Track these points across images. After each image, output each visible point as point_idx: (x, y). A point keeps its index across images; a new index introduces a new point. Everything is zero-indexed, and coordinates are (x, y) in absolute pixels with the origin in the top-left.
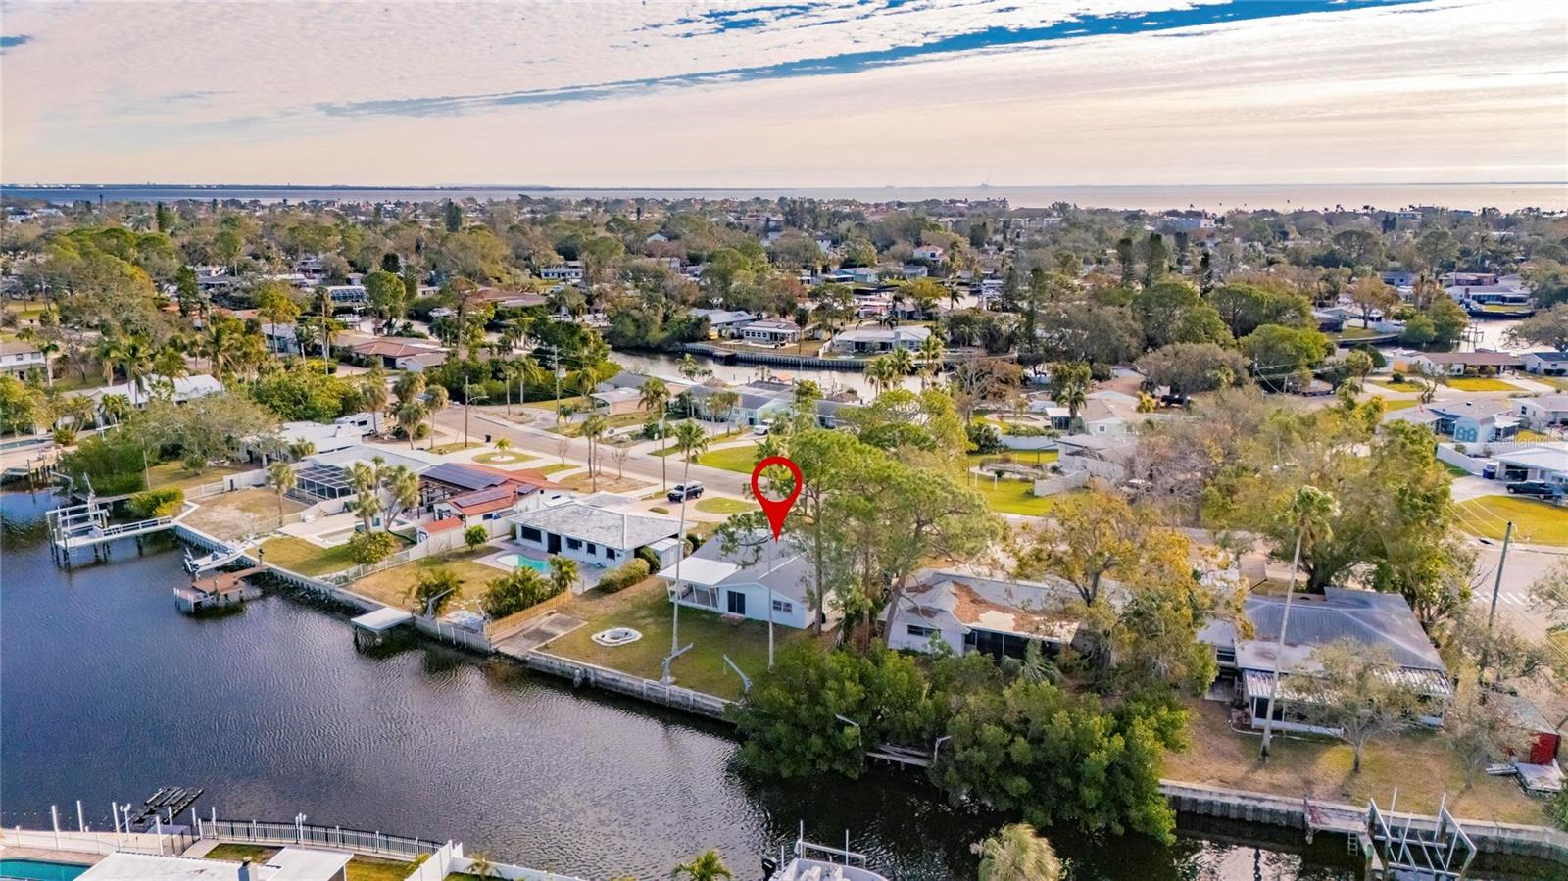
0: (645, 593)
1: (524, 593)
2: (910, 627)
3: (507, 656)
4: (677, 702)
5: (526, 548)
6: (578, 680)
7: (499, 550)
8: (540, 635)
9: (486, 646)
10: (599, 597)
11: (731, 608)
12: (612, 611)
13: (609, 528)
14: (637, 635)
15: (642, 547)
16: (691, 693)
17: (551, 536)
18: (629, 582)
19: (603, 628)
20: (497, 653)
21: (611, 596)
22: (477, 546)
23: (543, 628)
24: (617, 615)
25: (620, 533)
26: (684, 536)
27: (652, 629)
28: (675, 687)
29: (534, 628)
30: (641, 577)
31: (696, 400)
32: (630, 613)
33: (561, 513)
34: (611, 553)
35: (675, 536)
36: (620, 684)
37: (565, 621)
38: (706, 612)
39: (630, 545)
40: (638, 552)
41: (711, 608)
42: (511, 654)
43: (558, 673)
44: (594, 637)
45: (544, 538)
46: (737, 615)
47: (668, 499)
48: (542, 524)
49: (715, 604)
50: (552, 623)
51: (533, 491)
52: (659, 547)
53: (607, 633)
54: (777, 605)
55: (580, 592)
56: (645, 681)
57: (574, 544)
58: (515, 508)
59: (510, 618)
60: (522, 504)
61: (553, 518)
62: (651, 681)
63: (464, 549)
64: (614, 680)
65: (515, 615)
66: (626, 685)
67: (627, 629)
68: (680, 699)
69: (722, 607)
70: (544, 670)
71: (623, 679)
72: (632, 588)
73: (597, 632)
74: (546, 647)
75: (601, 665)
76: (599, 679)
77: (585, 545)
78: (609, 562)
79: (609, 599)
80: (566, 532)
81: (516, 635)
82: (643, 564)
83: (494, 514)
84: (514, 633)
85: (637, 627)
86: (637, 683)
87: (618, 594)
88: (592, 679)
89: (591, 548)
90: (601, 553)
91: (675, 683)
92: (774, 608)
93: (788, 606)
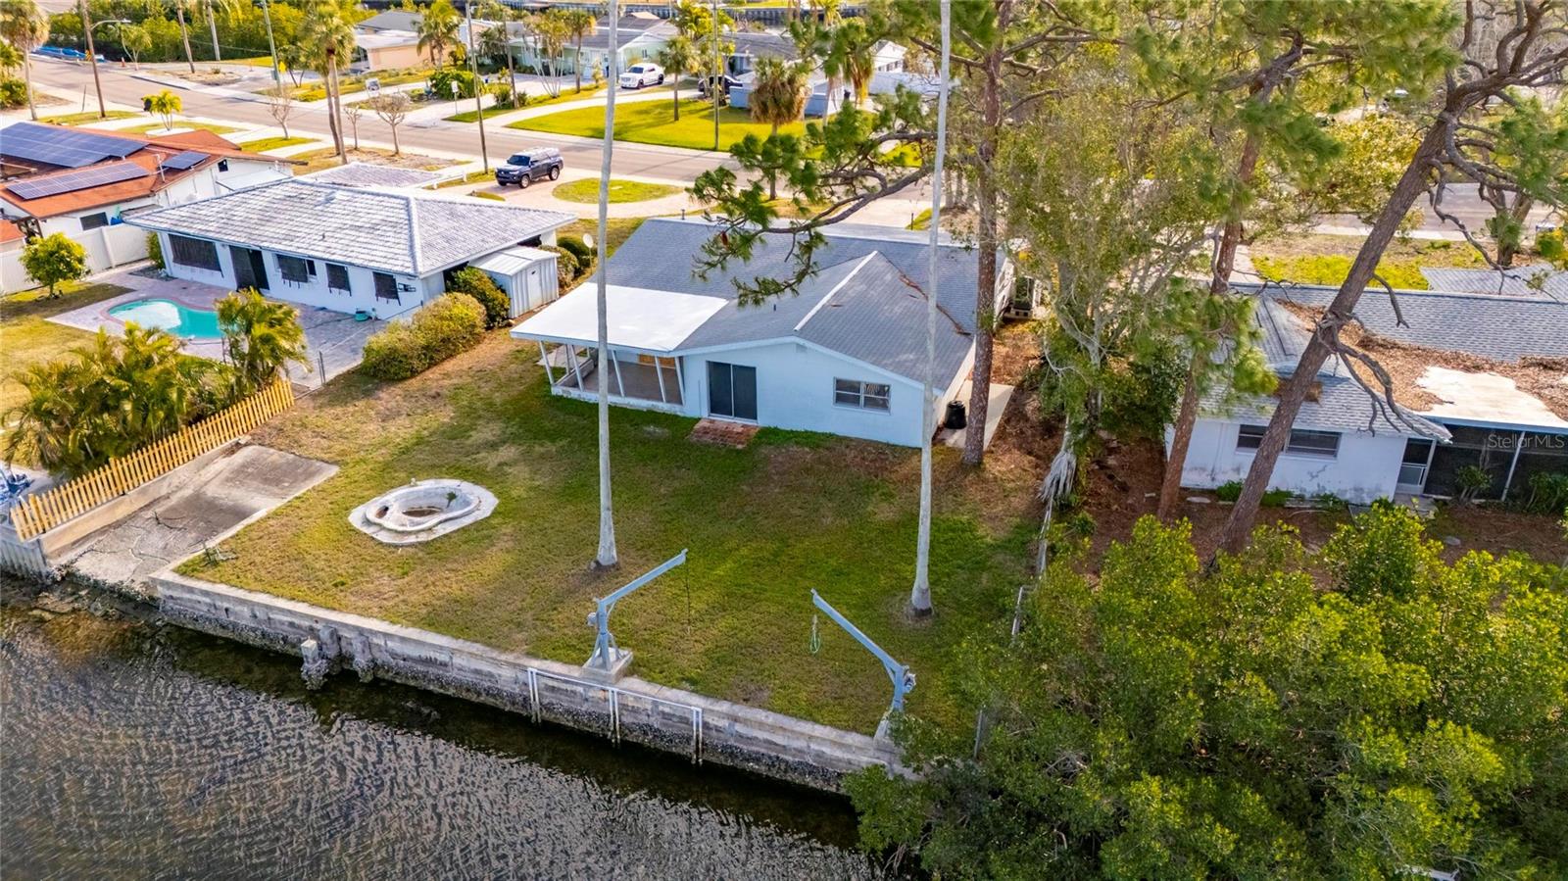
0: (481, 374)
1: (136, 402)
2: (1244, 429)
3: (97, 589)
4: (646, 729)
5: (185, 286)
6: (314, 669)
7: (123, 291)
8: (207, 513)
9: (33, 563)
10: (367, 394)
11: (717, 405)
12: (402, 430)
13: (374, 228)
14: (482, 501)
15: (462, 267)
16: (694, 706)
17: (236, 251)
18: (437, 350)
19: (384, 487)
20: (70, 580)
21: (397, 390)
22: (63, 286)
23: (212, 491)
24: (420, 441)
25: (404, 236)
26: (551, 241)
27: (522, 480)
28: (635, 683)
29: (188, 492)
30: (470, 338)
31: (513, 40)
32: (454, 433)
33: (258, 202)
34: (386, 285)
35: (534, 242)
36: (453, 674)
37: (275, 467)
38: (653, 417)
39: (430, 264)
40: (453, 279)
41: (663, 406)
42: (111, 580)
43: (255, 640)
44: (355, 518)
45: (224, 257)
46: (737, 423)
47: (495, 183)
48: (213, 226)
49: (676, 397)
50: (239, 475)
51: (200, 164)
52: (503, 265)
53: (395, 498)
54: (846, 393)
55: (315, 383)
56: (535, 665)
57: (298, 268)
58: (160, 198)
59: (99, 476)
60: (180, 191)
61: (240, 212)
62: (557, 667)
63: (35, 295)
64: (429, 661)
65: (116, 466)
66: (470, 678)
67: (450, 484)
68: (656, 722)
69: (695, 402)
70: (209, 629)
71: (457, 661)
72: (449, 366)
73: (363, 500)
74: (210, 561)
75: (387, 615)
76: (383, 657)
77: (321, 268)
78: (384, 308)
79: (389, 397)
80: (272, 240)
81: (133, 516)
82: (469, 308)
83: (111, 213)
84: (121, 512)
85: (477, 476)
86: (507, 673)
87: (414, 383)
88: (361, 661)
89: (339, 276)
90: (363, 283)
91: (632, 670)
92: (840, 399)
93: (878, 398)
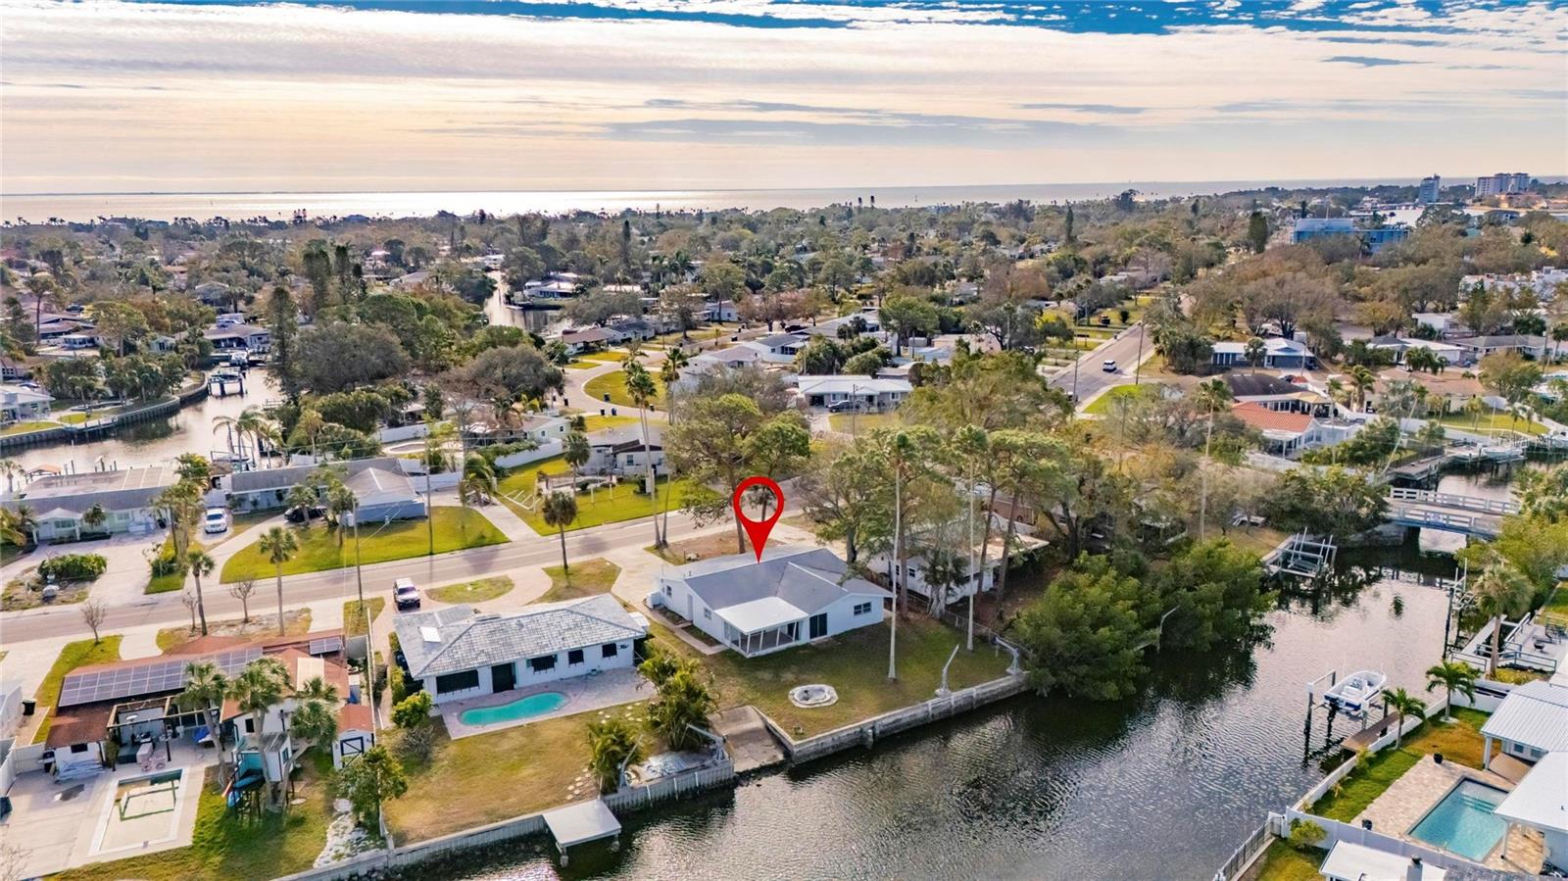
3: (757, 771)
4: (960, 707)
6: (870, 741)
7: (440, 718)
11: (815, 634)
14: (819, 686)
17: (494, 670)
20: (743, 775)
23: (726, 734)
34: (609, 650)
36: (903, 721)
37: (727, 717)
42: (756, 767)
44: (802, 706)
45: (483, 676)
49: (800, 637)
50: (721, 726)
53: (799, 698)
54: (858, 610)
57: (543, 663)
64: (896, 722)
67: (798, 688)
68: (962, 703)
73: (789, 703)
74: (799, 734)
76: (883, 728)
77: (564, 658)
78: (606, 663)
86: (921, 710)
88: (878, 732)
90: (592, 656)
92: (856, 613)
93: (867, 607)
